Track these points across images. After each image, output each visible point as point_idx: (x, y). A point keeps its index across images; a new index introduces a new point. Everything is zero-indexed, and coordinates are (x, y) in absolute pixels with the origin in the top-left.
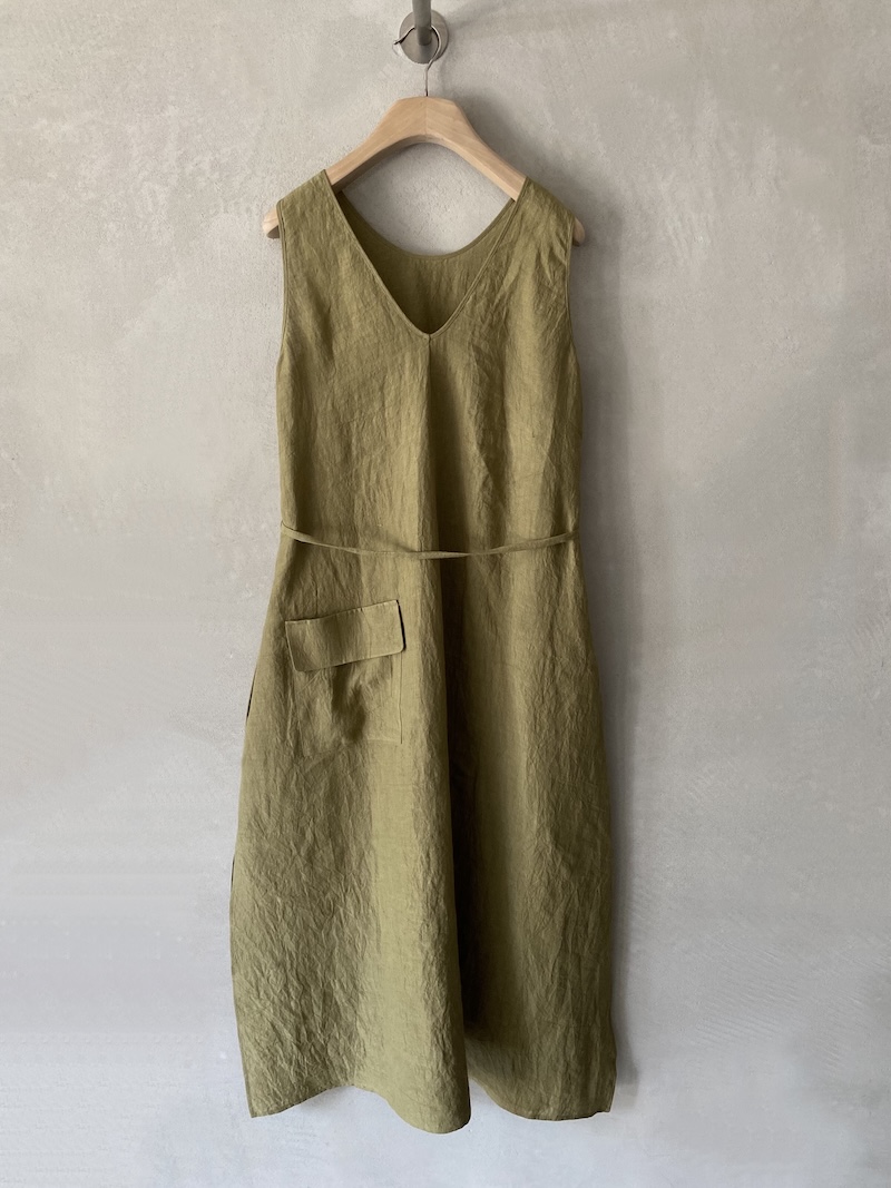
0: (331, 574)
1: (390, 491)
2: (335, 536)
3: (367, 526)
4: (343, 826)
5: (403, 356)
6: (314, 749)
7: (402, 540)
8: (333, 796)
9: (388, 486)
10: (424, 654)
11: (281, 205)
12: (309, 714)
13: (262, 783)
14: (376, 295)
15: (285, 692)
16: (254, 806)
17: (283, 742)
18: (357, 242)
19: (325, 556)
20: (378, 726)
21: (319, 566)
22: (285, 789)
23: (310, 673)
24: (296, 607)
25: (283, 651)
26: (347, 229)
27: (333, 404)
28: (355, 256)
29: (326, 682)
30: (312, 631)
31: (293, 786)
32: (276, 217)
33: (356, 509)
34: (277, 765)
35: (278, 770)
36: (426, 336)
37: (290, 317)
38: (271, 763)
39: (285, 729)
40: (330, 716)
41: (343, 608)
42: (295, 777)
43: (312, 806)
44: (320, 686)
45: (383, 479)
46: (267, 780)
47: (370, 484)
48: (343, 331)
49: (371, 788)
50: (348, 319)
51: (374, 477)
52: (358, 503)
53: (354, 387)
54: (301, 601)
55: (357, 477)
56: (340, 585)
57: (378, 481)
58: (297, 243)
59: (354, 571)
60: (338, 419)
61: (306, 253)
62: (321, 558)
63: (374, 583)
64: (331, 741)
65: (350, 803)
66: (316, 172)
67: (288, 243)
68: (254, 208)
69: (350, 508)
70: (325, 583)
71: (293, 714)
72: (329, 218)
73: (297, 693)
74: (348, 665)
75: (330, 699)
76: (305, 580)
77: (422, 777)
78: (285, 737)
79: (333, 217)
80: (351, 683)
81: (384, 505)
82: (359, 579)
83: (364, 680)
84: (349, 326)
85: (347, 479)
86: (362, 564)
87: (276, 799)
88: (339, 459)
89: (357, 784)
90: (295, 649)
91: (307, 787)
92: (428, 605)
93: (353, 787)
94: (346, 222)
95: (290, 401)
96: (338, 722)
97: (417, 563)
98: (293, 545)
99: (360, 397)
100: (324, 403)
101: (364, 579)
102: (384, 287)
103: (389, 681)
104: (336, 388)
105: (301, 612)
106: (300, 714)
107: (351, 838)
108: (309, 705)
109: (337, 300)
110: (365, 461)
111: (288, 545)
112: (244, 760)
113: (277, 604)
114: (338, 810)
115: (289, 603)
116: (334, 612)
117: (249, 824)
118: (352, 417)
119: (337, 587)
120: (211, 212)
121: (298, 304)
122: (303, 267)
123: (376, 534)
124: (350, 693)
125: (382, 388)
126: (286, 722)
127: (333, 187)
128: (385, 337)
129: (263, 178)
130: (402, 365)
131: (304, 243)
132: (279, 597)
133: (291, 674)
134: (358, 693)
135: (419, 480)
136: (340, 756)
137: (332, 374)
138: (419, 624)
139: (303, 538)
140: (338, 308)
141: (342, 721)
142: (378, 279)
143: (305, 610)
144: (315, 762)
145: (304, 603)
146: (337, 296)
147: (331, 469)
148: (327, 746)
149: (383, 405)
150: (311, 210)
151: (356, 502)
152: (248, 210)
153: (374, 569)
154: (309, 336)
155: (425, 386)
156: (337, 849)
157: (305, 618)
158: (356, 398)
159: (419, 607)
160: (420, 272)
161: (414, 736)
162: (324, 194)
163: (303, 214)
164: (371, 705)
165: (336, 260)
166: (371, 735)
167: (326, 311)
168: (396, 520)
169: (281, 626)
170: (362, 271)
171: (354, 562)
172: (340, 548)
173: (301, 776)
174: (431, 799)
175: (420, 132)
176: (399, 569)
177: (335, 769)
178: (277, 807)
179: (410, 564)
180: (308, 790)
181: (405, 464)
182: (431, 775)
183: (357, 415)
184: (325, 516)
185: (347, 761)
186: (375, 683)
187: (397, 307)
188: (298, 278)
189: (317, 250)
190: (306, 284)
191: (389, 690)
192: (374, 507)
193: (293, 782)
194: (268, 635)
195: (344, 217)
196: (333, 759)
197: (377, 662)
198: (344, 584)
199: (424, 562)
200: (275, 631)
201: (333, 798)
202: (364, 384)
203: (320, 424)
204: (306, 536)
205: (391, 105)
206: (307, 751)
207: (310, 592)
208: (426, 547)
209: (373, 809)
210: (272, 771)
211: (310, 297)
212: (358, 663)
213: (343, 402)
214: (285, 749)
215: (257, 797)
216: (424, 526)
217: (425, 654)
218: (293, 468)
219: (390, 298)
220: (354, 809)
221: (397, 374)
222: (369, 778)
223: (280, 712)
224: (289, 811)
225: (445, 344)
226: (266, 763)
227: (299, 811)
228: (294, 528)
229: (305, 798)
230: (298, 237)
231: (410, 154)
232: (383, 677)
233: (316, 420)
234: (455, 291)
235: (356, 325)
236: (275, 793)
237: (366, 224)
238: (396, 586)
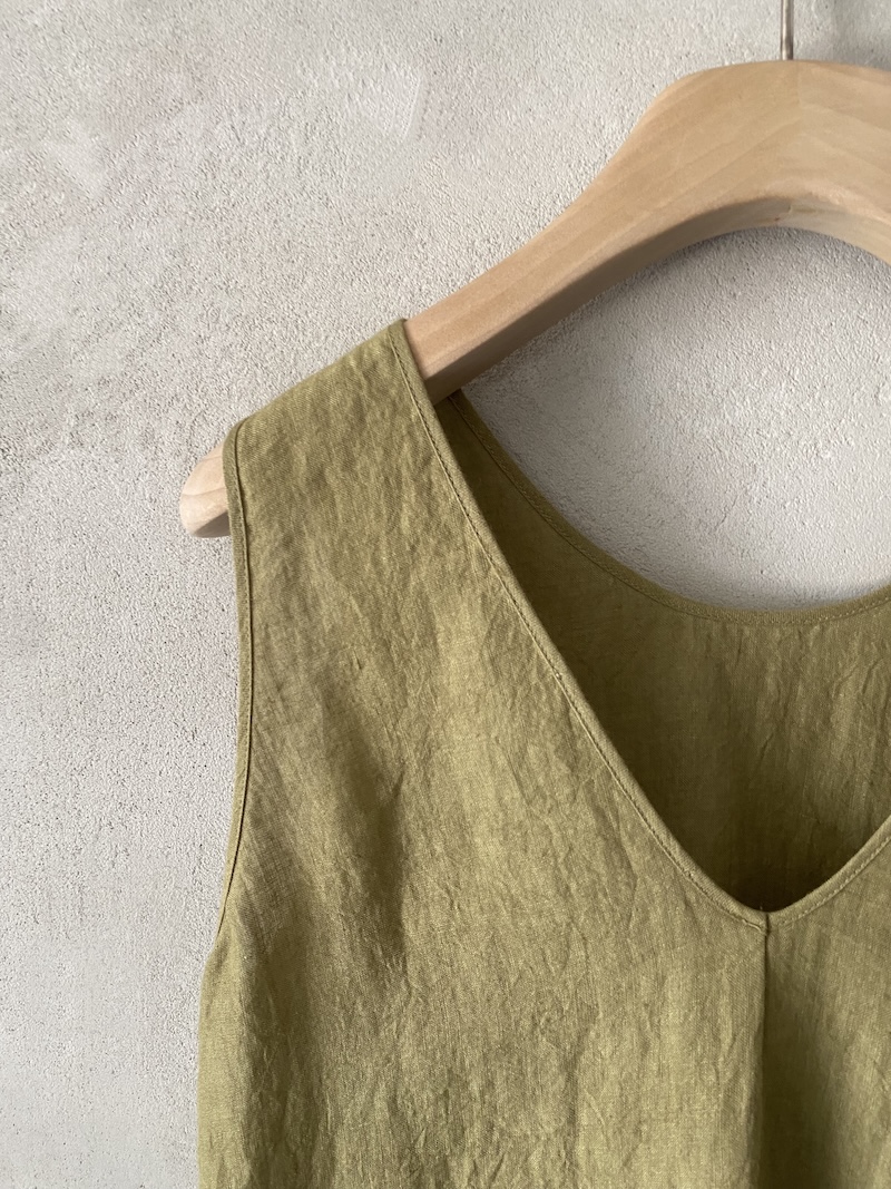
5: (660, 981)
11: (238, 443)
14: (572, 768)
18: (510, 581)
26: (476, 534)
27: (392, 1102)
28: (498, 626)
32: (221, 483)
36: (754, 918)
37: (257, 822)
48: (443, 864)
50: (462, 827)
53: (472, 1056)
58: (291, 578)
60: (406, 1150)
61: (324, 609)
66: (370, 325)
67: (261, 576)
68: (166, 434)
72: (410, 494)
79: (426, 490)
84: (461, 851)
94: (471, 507)
95: (241, 1106)
99: (490, 1084)
100: (361, 1098)
102: (605, 744)
104: (409, 1055)
109: (425, 761)
118: (458, 1138)
120: (32, 443)
121: (288, 777)
122: (309, 654)
125: (570, 1066)
127: (431, 384)
128: (595, 909)
129: (202, 339)
130: (653, 1009)
131: (318, 575)
137: (399, 999)
140: (427, 783)
142: (582, 712)
146: (427, 749)
149: (572, 1118)
150: (348, 465)
152: (148, 438)
154: (320, 881)
155: (743, 1104)
158: (475, 1087)
160: (720, 666)
162: (398, 409)
163: (318, 479)
165: (430, 633)
167: (383, 793)
170: (523, 679)
175: (775, 186)
183: (474, 1134)
187: (651, 814)
188: (291, 690)
189: (361, 599)
190: (317, 710)
195: (465, 492)
202: (507, 1048)
203: (343, 1161)
205: (645, 102)
211: (331, 754)
213: (428, 1095)
219: (624, 779)
221: (630, 1033)
225: (822, 944)
230: (297, 558)
231: (701, 269)
233: (331, 1146)
234: (843, 732)
235: (488, 847)
237: (538, 503)
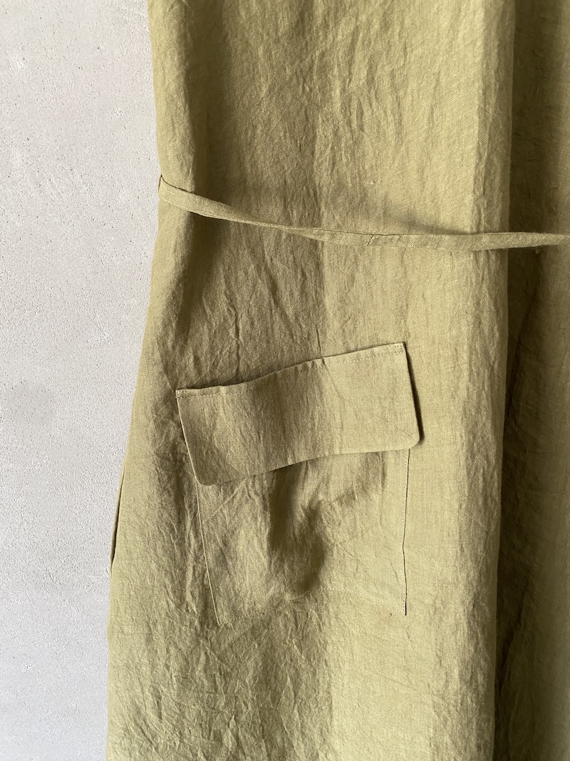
0: (266, 292)
1: (398, 101)
2: (275, 210)
3: (340, 186)
4: (284, 719)
6: (235, 612)
7: (425, 212)
8: (268, 679)
9: (395, 88)
10: (472, 454)
12: (224, 556)
13: (146, 669)
15: (181, 521)
16: (133, 703)
17: (179, 606)
19: (253, 252)
20: (350, 570)
21: (241, 274)
22: (186, 679)
23: (227, 485)
24: (197, 359)
25: (174, 448)
29: (257, 500)
30: (230, 408)
31: (199, 672)
33: (318, 147)
34: (170, 642)
35: (172, 650)
38: (160, 642)
39: (182, 584)
40: (265, 560)
41: (287, 356)
42: (203, 658)
43: (232, 699)
44: (246, 508)
45: (383, 72)
46: (153, 666)
47: (353, 86)
49: (332, 664)
51: (361, 72)
52: (323, 133)
54: (205, 347)
55: (324, 69)
56: (283, 315)
57: (371, 81)
59: (310, 285)
62: (245, 255)
63: (350, 309)
64: (266, 598)
65: (296, 685)
69: (306, 145)
70: (254, 311)
71: (197, 559)
73: (202, 523)
74: (295, 468)
75: (265, 533)
76: (213, 306)
77: (455, 685)
78: (182, 598)
80: (303, 497)
81: (380, 134)
82: (319, 302)
83: (326, 493)
85: (303, 75)
86: (327, 271)
87: (170, 694)
88: (285, 24)
89: (308, 658)
90: (197, 442)
91: (224, 672)
92: (486, 353)
93: (302, 663)
96: (279, 569)
97: (466, 261)
98: (188, 227)
101: (330, 301)
103: (376, 497)
105: (206, 370)
106: (210, 557)
107: (297, 734)
108: (225, 543)
110: (343, 32)
111: (176, 227)
112: (111, 632)
113: (157, 355)
114: (276, 699)
115: (182, 352)
116: (271, 369)
117: (127, 730)
119: (277, 317)
123: (359, 204)
124: (299, 515)
126: (184, 573)
132: (162, 342)
133: (191, 487)
134: (313, 514)
135: (487, 55)
136: (280, 620)
138: (463, 393)
139: (209, 210)
141: (286, 567)
143: (214, 365)
144: (237, 634)
145: (212, 348)
147: (268, 50)
148: (259, 606)
151: (319, 131)
153: (352, 279)
156: (275, 752)
157: (215, 383)
159: (465, 356)
161: (437, 611)
164: (337, 533)
166: (335, 580)
168: (412, 165)
169: (169, 400)
171: (311, 266)
172: (285, 228)
173: (214, 658)
174: (470, 721)
176: (413, 278)
177: (271, 639)
178: (172, 705)
179: (446, 263)
180: (225, 676)
181: (445, 23)
182: (470, 682)
184: (254, 165)
185: (291, 626)
186: (348, 498)
191: (375, 511)
192: (357, 142)
193: (200, 667)
194: (142, 418)
196: (267, 623)
197: (357, 463)
198: (290, 312)
199: (482, 259)
200: (156, 409)
201: (267, 682)
204: (215, 205)
206: (223, 617)
207: (223, 328)
208: (489, 221)
209: (334, 695)
210: (162, 652)
212: (313, 462)
214: (182, 620)
215: (138, 690)
216: (488, 172)
217: (473, 457)
218: (182, 37)
220: (302, 694)
222: (330, 648)
223: (173, 558)
224: (193, 709)
226: (149, 639)
227: (212, 709)
228: (188, 185)
229: (220, 688)
232: (364, 489)
236: (168, 685)
238: (402, 313)
